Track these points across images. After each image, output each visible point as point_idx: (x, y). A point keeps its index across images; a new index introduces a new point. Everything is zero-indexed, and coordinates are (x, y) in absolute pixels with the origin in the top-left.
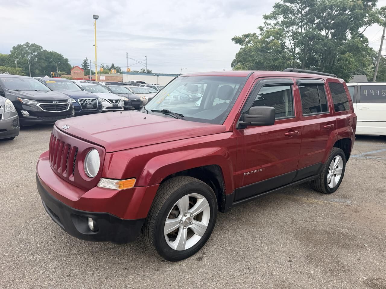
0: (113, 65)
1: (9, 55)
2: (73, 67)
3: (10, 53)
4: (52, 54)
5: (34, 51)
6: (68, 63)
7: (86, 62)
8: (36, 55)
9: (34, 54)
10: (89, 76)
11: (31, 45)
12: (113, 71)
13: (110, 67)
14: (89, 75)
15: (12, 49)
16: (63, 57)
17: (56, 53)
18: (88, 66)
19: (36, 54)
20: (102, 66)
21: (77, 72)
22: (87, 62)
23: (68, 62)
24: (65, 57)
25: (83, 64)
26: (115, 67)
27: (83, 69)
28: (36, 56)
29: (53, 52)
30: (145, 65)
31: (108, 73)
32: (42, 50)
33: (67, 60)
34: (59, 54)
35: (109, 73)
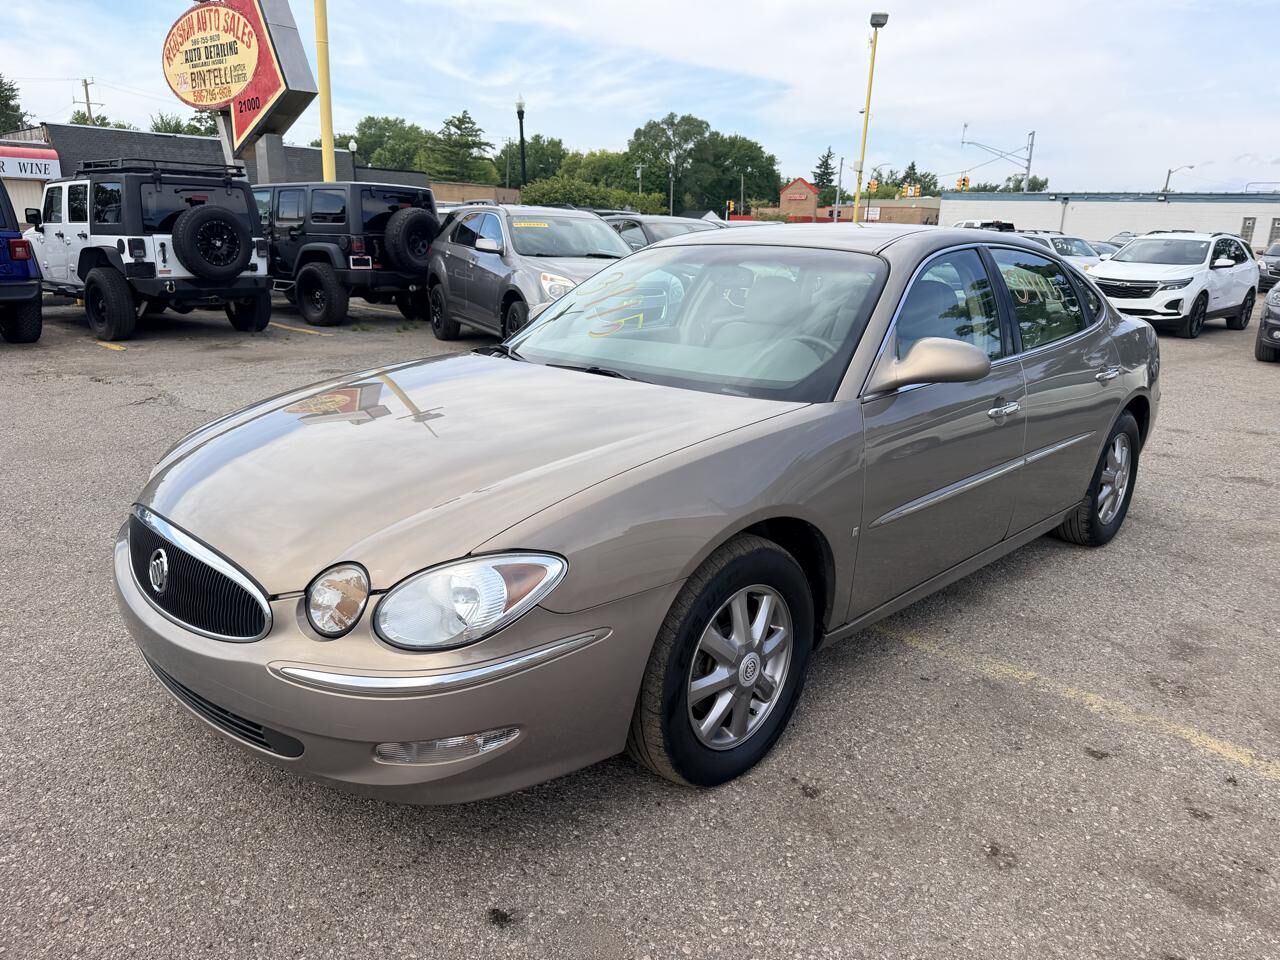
0: (912, 167)
1: (625, 153)
2: (785, 181)
3: (627, 150)
4: (734, 142)
5: (686, 138)
6: (774, 171)
7: (827, 164)
8: (691, 149)
9: (685, 146)
10: (830, 209)
11: (679, 122)
12: (910, 190)
13: (901, 175)
14: (830, 205)
15: (632, 138)
16: (762, 152)
17: (744, 139)
18: (832, 177)
19: (691, 145)
20: (875, 174)
21: (797, 197)
22: (830, 162)
23: (775, 168)
24: (768, 151)
25: (818, 171)
26: (918, 174)
27: (817, 185)
28: (690, 153)
29: (736, 137)
30: (1026, 164)
31: (894, 198)
32: (707, 134)
33: (771, 160)
34: (753, 141)
35: (897, 197)
